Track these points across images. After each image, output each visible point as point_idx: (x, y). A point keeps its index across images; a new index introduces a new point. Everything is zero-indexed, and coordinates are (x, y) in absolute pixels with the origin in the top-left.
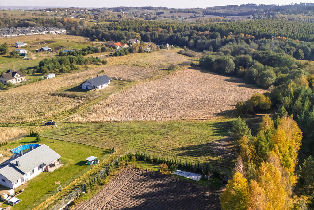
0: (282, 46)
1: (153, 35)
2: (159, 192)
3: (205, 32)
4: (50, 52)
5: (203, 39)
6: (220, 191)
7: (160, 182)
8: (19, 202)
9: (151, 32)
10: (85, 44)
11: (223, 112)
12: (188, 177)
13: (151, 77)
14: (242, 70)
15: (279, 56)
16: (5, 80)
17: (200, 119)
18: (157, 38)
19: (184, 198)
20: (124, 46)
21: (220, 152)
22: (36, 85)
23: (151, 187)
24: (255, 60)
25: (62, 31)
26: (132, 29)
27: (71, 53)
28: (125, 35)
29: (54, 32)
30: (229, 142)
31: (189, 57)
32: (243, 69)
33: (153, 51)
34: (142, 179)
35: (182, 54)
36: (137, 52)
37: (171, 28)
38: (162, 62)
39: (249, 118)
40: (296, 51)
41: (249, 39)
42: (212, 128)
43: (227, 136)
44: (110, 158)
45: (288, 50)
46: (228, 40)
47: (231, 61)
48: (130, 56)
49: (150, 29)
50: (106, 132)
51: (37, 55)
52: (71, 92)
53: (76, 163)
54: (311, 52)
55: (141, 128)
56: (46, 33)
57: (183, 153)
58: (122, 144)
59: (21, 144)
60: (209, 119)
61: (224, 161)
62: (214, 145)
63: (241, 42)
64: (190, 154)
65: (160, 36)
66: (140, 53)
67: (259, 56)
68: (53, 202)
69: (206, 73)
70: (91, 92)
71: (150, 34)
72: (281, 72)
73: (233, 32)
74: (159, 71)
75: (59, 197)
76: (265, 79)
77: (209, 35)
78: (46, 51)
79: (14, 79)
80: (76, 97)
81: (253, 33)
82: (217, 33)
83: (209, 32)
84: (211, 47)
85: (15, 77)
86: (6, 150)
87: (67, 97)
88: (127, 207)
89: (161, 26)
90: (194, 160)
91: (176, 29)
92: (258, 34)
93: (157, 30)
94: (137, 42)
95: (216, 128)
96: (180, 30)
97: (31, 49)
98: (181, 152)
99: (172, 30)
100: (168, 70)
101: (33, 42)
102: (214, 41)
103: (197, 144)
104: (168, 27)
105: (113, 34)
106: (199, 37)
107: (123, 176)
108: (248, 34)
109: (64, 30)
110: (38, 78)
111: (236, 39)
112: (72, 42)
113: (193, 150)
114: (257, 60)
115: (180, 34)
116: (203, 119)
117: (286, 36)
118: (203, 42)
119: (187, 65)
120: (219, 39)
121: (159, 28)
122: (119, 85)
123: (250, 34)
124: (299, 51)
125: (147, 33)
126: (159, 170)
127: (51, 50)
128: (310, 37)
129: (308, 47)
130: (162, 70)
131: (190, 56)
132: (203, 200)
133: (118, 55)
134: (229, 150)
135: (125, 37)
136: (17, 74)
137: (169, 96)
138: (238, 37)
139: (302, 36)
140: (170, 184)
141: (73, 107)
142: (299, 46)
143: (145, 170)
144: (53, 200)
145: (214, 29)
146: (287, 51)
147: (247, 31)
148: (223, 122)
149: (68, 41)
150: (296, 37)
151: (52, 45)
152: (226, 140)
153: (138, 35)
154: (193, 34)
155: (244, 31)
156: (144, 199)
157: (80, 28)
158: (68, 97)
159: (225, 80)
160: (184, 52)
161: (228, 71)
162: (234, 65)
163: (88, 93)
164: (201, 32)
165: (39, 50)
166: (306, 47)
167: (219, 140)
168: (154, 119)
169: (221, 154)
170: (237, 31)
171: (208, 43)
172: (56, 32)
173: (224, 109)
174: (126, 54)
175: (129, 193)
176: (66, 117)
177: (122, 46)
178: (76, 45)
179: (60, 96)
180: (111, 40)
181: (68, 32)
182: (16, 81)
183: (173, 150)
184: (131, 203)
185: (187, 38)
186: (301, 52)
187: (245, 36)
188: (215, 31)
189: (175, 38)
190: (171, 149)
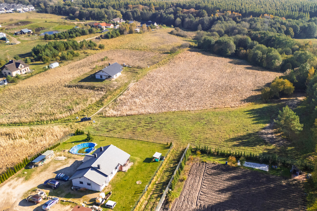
0: (273, 25)
1: (135, 13)
2: (239, 184)
3: (190, 10)
4: (31, 35)
5: (190, 17)
6: (292, 179)
7: (233, 174)
8: (116, 204)
9: (132, 10)
10: (66, 25)
11: (249, 98)
12: (256, 168)
13: (158, 62)
14: (243, 51)
15: (277, 36)
16: (10, 72)
17: (231, 107)
18: (139, 16)
19: (265, 189)
20: (110, 26)
21: (272, 141)
22: (44, 76)
23: (228, 180)
24: (255, 41)
25: (30, 8)
26: (110, 6)
27: (57, 36)
28: (105, 13)
29: (22, 10)
30: (275, 130)
31: (182, 38)
32: (245, 51)
33: (144, 32)
34: (215, 173)
35: (174, 35)
36: (128, 34)
37: (152, 4)
38: (159, 45)
39: (276, 103)
40: (287, 30)
41: (237, 17)
42: (248, 116)
43: (268, 123)
44: (172, 152)
45: (280, 29)
46: (216, 18)
47: (232, 43)
48: (122, 38)
49: (130, 6)
50: (150, 126)
51: (19, 39)
52: (87, 83)
53: (143, 160)
54: (300, 30)
55: (180, 119)
56: (12, 11)
57: (237, 144)
58: (174, 137)
59: (73, 144)
60: (239, 106)
61: (280, 149)
62: (262, 134)
63: (229, 20)
64: (245, 145)
65: (141, 13)
66: (131, 34)
67: (257, 36)
68: (146, 201)
69: (208, 55)
70: (107, 82)
71: (131, 12)
72: (284, 54)
73: (219, 9)
74: (161, 55)
75: (149, 196)
76: (273, 61)
77: (195, 12)
78: (26, 34)
79: (18, 70)
80: (96, 89)
81: (239, 11)
82: (204, 10)
83: (194, 10)
84: (200, 26)
85: (19, 68)
86: (64, 151)
87: (85, 89)
88: (219, 202)
89: (141, 2)
90: (252, 150)
91: (158, 6)
92: (244, 12)
93: (138, 7)
94: (121, 21)
95: (253, 116)
96: (162, 7)
97: (9, 32)
98: (235, 143)
99: (153, 7)
100: (170, 53)
101: (7, 23)
102: (202, 19)
103: (245, 134)
104: (149, 4)
105: (92, 12)
106: (185, 15)
107: (196, 171)
108: (235, 12)
109: (32, 7)
110: (42, 68)
111: (223, 17)
112: (51, 22)
113: (245, 140)
114: (257, 41)
115: (163, 11)
116: (234, 107)
117: (272, 14)
118: (191, 20)
119: (187, 47)
120: (206, 18)
121: (140, 5)
122: (132, 73)
123: (237, 11)
124: (290, 29)
125: (127, 10)
126: (227, 163)
127: (32, 32)
128: (295, 14)
129: (297, 25)
130: (164, 53)
131: (182, 36)
132: (283, 189)
133: (110, 37)
134: (279, 138)
135: (106, 16)
136: (21, 65)
137: (189, 84)
138: (226, 15)
139: (288, 14)
140: (244, 176)
141: (98, 99)
142: (289, 25)
143: (212, 164)
144: (145, 200)
145: (199, 6)
146: (278, 30)
147: (233, 8)
148: (255, 108)
149: (46, 22)
150: (282, 15)
151: (29, 26)
152: (269, 128)
153: (119, 13)
154: (178, 11)
155: (230, 8)
156: (229, 193)
157: (51, 5)
158: (87, 88)
159: (230, 62)
160: (176, 32)
161: (230, 52)
162: (235, 47)
163: (104, 83)
164: (186, 9)
165: (18, 33)
166: (295, 26)
167: (264, 128)
168: (187, 109)
169: (274, 143)
170: (223, 9)
171: (196, 22)
172: (23, 10)
173: (248, 95)
174: (117, 35)
175: (211, 187)
176: (97, 111)
177: (107, 27)
178: (57, 25)
179: (78, 87)
180: (90, 18)
181: (37, 10)
182: (21, 72)
183: (226, 141)
184: (220, 198)
185: (172, 16)
186: (291, 30)
187: (232, 14)
188: (200, 9)
189: (159, 15)
190: (223, 140)
